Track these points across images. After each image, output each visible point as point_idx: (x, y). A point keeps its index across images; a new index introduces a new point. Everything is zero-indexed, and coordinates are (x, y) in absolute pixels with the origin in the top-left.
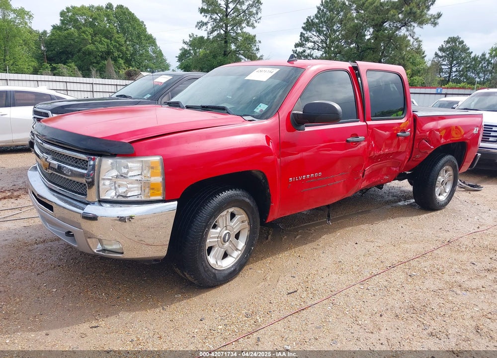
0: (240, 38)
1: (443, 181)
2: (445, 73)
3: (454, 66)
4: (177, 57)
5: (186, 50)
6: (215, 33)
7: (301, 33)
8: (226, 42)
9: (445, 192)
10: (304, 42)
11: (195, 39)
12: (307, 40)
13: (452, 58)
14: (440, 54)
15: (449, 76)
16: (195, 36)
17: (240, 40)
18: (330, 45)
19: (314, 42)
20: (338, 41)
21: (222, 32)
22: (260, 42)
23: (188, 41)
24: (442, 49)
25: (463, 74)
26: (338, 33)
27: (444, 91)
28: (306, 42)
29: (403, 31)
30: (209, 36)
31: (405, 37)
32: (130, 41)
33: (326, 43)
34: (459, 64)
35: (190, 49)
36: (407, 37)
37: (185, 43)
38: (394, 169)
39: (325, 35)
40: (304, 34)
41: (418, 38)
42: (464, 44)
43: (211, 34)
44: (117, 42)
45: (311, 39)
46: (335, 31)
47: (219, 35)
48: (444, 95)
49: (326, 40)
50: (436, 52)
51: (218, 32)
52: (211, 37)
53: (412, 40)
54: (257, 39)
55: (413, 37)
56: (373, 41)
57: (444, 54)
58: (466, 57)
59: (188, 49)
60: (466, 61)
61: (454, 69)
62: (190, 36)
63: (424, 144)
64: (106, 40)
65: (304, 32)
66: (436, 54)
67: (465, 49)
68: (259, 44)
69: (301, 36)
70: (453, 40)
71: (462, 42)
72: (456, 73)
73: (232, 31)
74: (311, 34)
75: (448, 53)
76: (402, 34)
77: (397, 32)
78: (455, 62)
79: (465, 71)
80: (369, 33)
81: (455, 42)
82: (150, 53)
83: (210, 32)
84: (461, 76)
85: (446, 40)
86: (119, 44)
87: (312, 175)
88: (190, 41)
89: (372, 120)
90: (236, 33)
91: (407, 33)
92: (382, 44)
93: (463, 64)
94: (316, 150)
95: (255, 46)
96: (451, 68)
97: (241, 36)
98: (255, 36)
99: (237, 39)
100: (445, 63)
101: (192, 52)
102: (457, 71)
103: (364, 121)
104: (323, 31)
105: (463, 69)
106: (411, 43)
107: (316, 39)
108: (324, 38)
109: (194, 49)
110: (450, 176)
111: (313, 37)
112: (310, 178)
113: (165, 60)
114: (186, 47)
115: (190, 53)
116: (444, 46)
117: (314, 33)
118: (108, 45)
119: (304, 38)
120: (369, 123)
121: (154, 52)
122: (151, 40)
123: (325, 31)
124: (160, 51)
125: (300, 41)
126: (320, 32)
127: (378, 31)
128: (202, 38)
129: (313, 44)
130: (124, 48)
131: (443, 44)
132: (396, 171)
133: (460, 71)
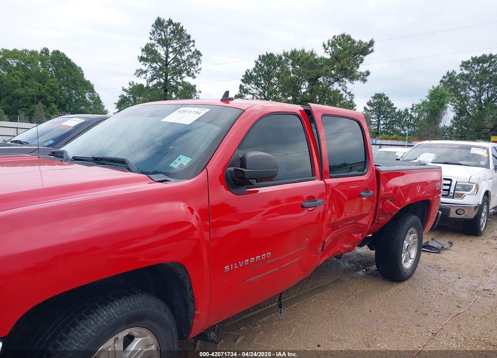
0: (180, 87)
1: (408, 246)
2: (374, 125)
3: (381, 119)
4: (115, 104)
5: (125, 98)
6: (155, 82)
7: (240, 85)
8: (166, 91)
9: (411, 258)
10: (243, 94)
11: (134, 87)
12: (246, 92)
13: (379, 112)
14: (368, 108)
15: (378, 129)
16: (135, 84)
17: (180, 89)
18: (268, 96)
19: (253, 94)
20: (276, 93)
21: (162, 81)
22: (200, 92)
23: (128, 89)
24: (369, 104)
25: (390, 127)
26: (275, 86)
27: (379, 142)
28: (245, 94)
29: (336, 86)
30: (148, 84)
31: (338, 91)
32: (65, 86)
33: (264, 96)
34: (386, 118)
35: (129, 97)
36: (339, 91)
37: (124, 90)
38: (356, 236)
39: (264, 88)
40: (243, 86)
41: (350, 92)
42: (389, 100)
43: (151, 82)
44: (51, 86)
45: (250, 91)
46: (273, 85)
47: (159, 84)
48: (379, 146)
49: (265, 92)
50: (365, 107)
51: (158, 80)
52: (150, 85)
53: (345, 94)
54: (197, 89)
55: (345, 91)
56: (309, 94)
57: (372, 108)
58: (391, 112)
59: (128, 96)
60: (391, 115)
61: (382, 122)
62: (130, 84)
63: (389, 204)
64: (38, 84)
65: (244, 84)
66: (365, 108)
67: (390, 105)
68: (199, 94)
69: (240, 88)
70: (379, 96)
71: (387, 98)
72: (384, 126)
73: (172, 80)
74: (250, 87)
75: (375, 107)
76: (335, 88)
77: (331, 87)
78: (382, 116)
79: (391, 124)
80: (304, 87)
81: (381, 98)
82: (87, 98)
83: (149, 81)
84: (388, 129)
85: (373, 96)
86: (52, 89)
87: (258, 257)
88: (130, 88)
89: (331, 177)
90: (176, 82)
91: (340, 88)
92: (317, 97)
93: (389, 117)
94: (262, 217)
95: (196, 95)
96: (379, 121)
97: (181, 85)
98: (195, 86)
99: (177, 88)
100: (373, 116)
101: (131, 99)
102: (384, 124)
103: (322, 179)
104: (261, 84)
105: (389, 122)
106: (344, 97)
107: (255, 91)
108: (262, 90)
109: (133, 97)
110: (414, 239)
111: (252, 89)
112: (255, 262)
113: (103, 107)
114: (125, 94)
115: (129, 100)
116: (372, 101)
117: (253, 86)
118: (40, 89)
119: (243, 90)
120: (328, 181)
121: (91, 98)
122: (88, 86)
123: (263, 84)
124: (99, 98)
125: (240, 93)
126: (258, 84)
127: (313, 85)
128: (142, 86)
129: (252, 96)
130: (58, 93)
131: (371, 99)
132: (358, 238)
133: (387, 124)
